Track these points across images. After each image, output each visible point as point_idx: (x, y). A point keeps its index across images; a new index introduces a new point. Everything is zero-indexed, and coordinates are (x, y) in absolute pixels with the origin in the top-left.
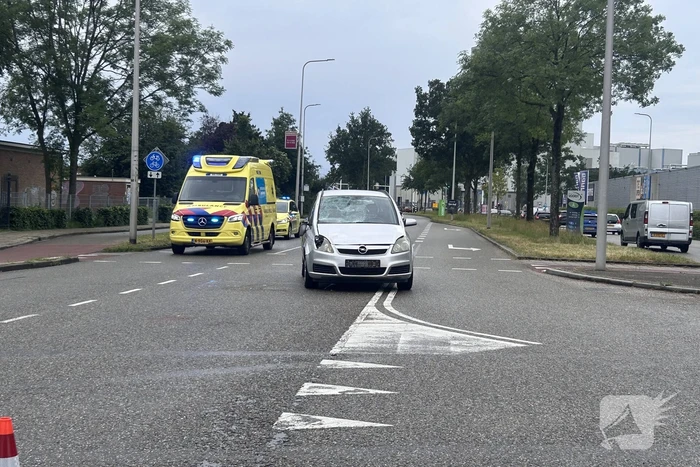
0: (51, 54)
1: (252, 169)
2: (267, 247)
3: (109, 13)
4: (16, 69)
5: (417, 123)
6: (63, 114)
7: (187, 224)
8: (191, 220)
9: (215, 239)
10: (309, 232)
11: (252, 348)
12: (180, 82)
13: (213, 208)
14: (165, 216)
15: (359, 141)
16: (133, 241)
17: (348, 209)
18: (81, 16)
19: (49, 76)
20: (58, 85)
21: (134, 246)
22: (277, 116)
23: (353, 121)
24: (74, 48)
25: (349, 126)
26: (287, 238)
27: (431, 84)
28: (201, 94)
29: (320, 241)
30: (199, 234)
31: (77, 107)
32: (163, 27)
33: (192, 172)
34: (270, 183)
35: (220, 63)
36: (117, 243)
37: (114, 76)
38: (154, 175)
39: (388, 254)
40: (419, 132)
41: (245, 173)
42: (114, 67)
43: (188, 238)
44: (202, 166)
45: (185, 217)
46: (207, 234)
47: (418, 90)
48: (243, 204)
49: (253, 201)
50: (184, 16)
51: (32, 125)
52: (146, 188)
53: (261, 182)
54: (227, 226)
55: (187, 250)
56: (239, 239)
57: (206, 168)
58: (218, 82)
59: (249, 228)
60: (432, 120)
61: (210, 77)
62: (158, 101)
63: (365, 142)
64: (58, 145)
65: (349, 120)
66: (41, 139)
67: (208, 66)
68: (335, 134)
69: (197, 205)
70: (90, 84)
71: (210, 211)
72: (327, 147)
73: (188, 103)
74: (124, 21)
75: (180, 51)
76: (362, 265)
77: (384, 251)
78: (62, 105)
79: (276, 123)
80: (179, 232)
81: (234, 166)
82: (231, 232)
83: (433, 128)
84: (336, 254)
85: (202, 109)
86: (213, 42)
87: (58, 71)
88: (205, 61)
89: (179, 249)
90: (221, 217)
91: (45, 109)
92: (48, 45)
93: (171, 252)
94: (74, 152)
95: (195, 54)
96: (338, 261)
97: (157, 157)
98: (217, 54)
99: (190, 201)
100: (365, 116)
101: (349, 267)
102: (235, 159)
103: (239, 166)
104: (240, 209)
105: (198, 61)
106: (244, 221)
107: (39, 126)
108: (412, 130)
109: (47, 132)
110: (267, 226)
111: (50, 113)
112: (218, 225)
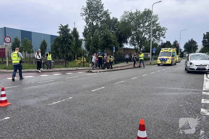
0: (137, 34)
1: (172, 50)
2: (175, 64)
3: (146, 26)
4: (132, 37)
5: (203, 40)
6: (138, 43)
7: (160, 60)
8: (161, 60)
9: (165, 63)
10: (188, 62)
11: (183, 88)
12: (158, 37)
13: (165, 57)
14: (156, 59)
15: (190, 44)
16: (151, 63)
17: (197, 57)
18: (141, 27)
19: (136, 37)
20: (138, 39)
21: (151, 64)
22: (174, 41)
23: (189, 41)
24: (140, 33)
25: (188, 42)
26: (178, 62)
27: (207, 33)
28: (162, 38)
29: (191, 64)
30: (162, 62)
31: (141, 42)
32: (155, 27)
33: (161, 51)
34: (176, 53)
35: (165, 33)
36: (148, 64)
37: (147, 37)
38: (154, 52)
39: (207, 66)
40: (204, 42)
41: (171, 51)
42: (147, 35)
43: (161, 63)
44: (163, 50)
45: (160, 59)
46: (164, 62)
47: (204, 34)
48: (171, 57)
49: (173, 56)
50: (159, 25)
51: (134, 45)
52: (153, 54)
53: (174, 52)
54: (168, 61)
55: (160, 65)
56: (170, 63)
57: (164, 50)
58: (165, 36)
59: (172, 61)
60: (207, 40)
61: (163, 35)
62: (154, 40)
63: (192, 45)
64: (138, 48)
65: (188, 41)
66: (135, 47)
67: (163, 33)
68: (185, 43)
69: (162, 57)
70: (143, 38)
71: (165, 58)
72: (184, 46)
73: (159, 40)
74: (148, 27)
75: (158, 31)
76: (201, 68)
77: (206, 66)
78: (138, 42)
79: (174, 42)
80: (159, 62)
81: (169, 50)
82: (168, 62)
83: (207, 41)
84: (195, 66)
85: (162, 41)
86: (164, 29)
87: (138, 36)
88: (163, 32)
89: (159, 65)
90: (167, 59)
91: (136, 43)
92: (136, 33)
93: (157, 65)
94: (140, 49)
95: (161, 31)
96: (195, 68)
97: (155, 49)
98: (165, 31)
99: (161, 56)
100: (192, 40)
101: (198, 69)
102: (169, 49)
103: (170, 50)
104: (170, 57)
105: (161, 33)
106: (171, 60)
107: (135, 45)
108: (202, 42)
109: (136, 46)
110: (175, 60)
111: (137, 43)
112: (166, 60)
